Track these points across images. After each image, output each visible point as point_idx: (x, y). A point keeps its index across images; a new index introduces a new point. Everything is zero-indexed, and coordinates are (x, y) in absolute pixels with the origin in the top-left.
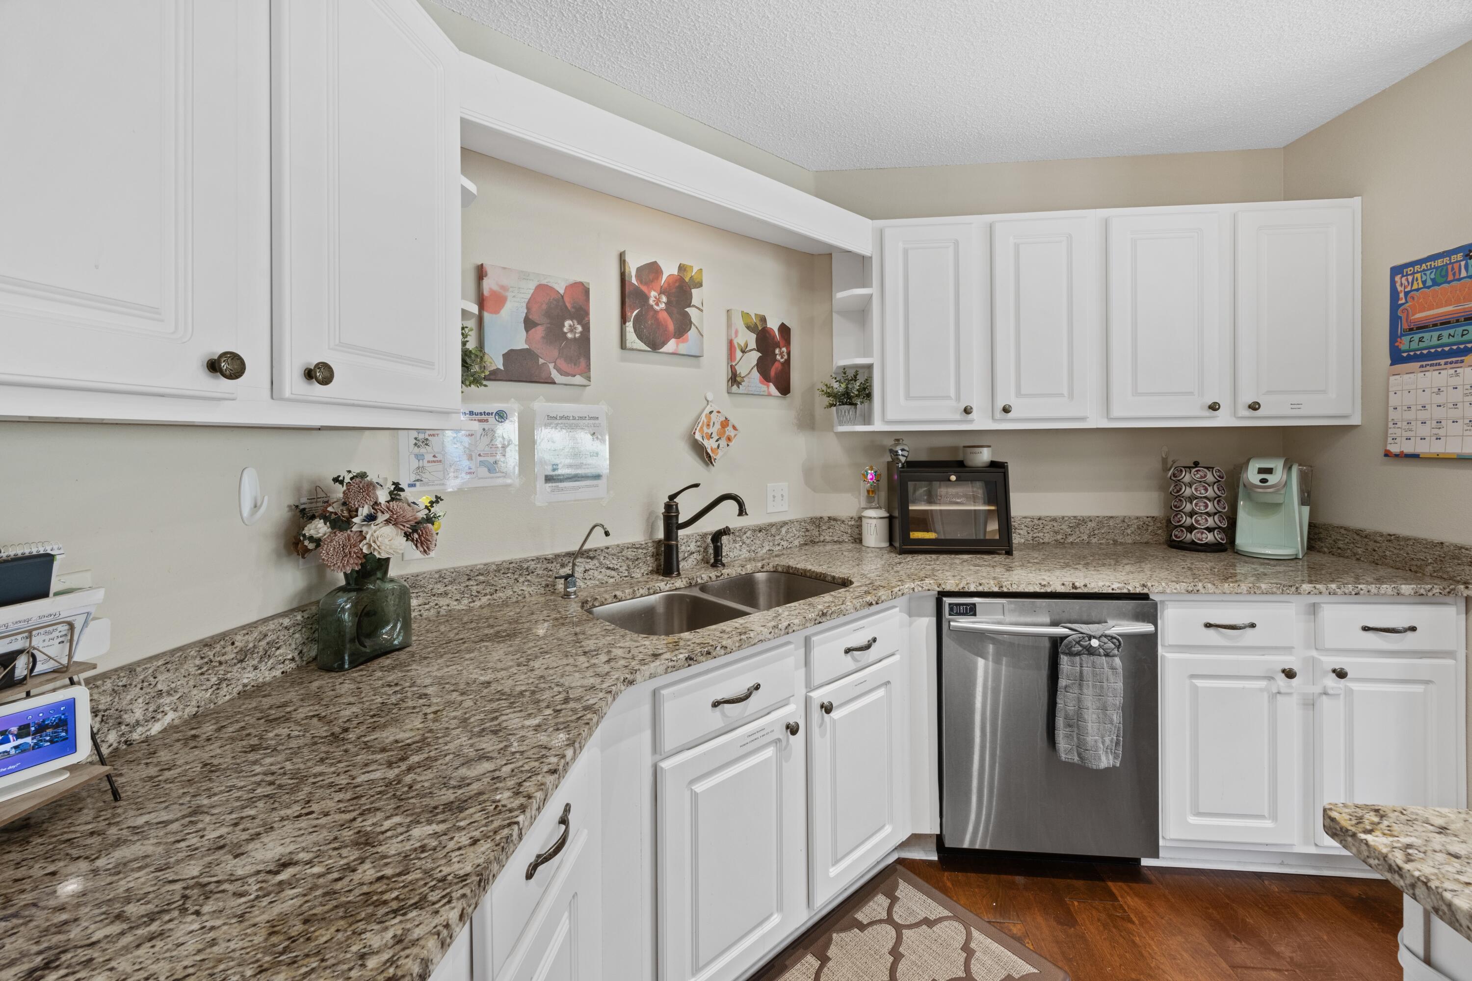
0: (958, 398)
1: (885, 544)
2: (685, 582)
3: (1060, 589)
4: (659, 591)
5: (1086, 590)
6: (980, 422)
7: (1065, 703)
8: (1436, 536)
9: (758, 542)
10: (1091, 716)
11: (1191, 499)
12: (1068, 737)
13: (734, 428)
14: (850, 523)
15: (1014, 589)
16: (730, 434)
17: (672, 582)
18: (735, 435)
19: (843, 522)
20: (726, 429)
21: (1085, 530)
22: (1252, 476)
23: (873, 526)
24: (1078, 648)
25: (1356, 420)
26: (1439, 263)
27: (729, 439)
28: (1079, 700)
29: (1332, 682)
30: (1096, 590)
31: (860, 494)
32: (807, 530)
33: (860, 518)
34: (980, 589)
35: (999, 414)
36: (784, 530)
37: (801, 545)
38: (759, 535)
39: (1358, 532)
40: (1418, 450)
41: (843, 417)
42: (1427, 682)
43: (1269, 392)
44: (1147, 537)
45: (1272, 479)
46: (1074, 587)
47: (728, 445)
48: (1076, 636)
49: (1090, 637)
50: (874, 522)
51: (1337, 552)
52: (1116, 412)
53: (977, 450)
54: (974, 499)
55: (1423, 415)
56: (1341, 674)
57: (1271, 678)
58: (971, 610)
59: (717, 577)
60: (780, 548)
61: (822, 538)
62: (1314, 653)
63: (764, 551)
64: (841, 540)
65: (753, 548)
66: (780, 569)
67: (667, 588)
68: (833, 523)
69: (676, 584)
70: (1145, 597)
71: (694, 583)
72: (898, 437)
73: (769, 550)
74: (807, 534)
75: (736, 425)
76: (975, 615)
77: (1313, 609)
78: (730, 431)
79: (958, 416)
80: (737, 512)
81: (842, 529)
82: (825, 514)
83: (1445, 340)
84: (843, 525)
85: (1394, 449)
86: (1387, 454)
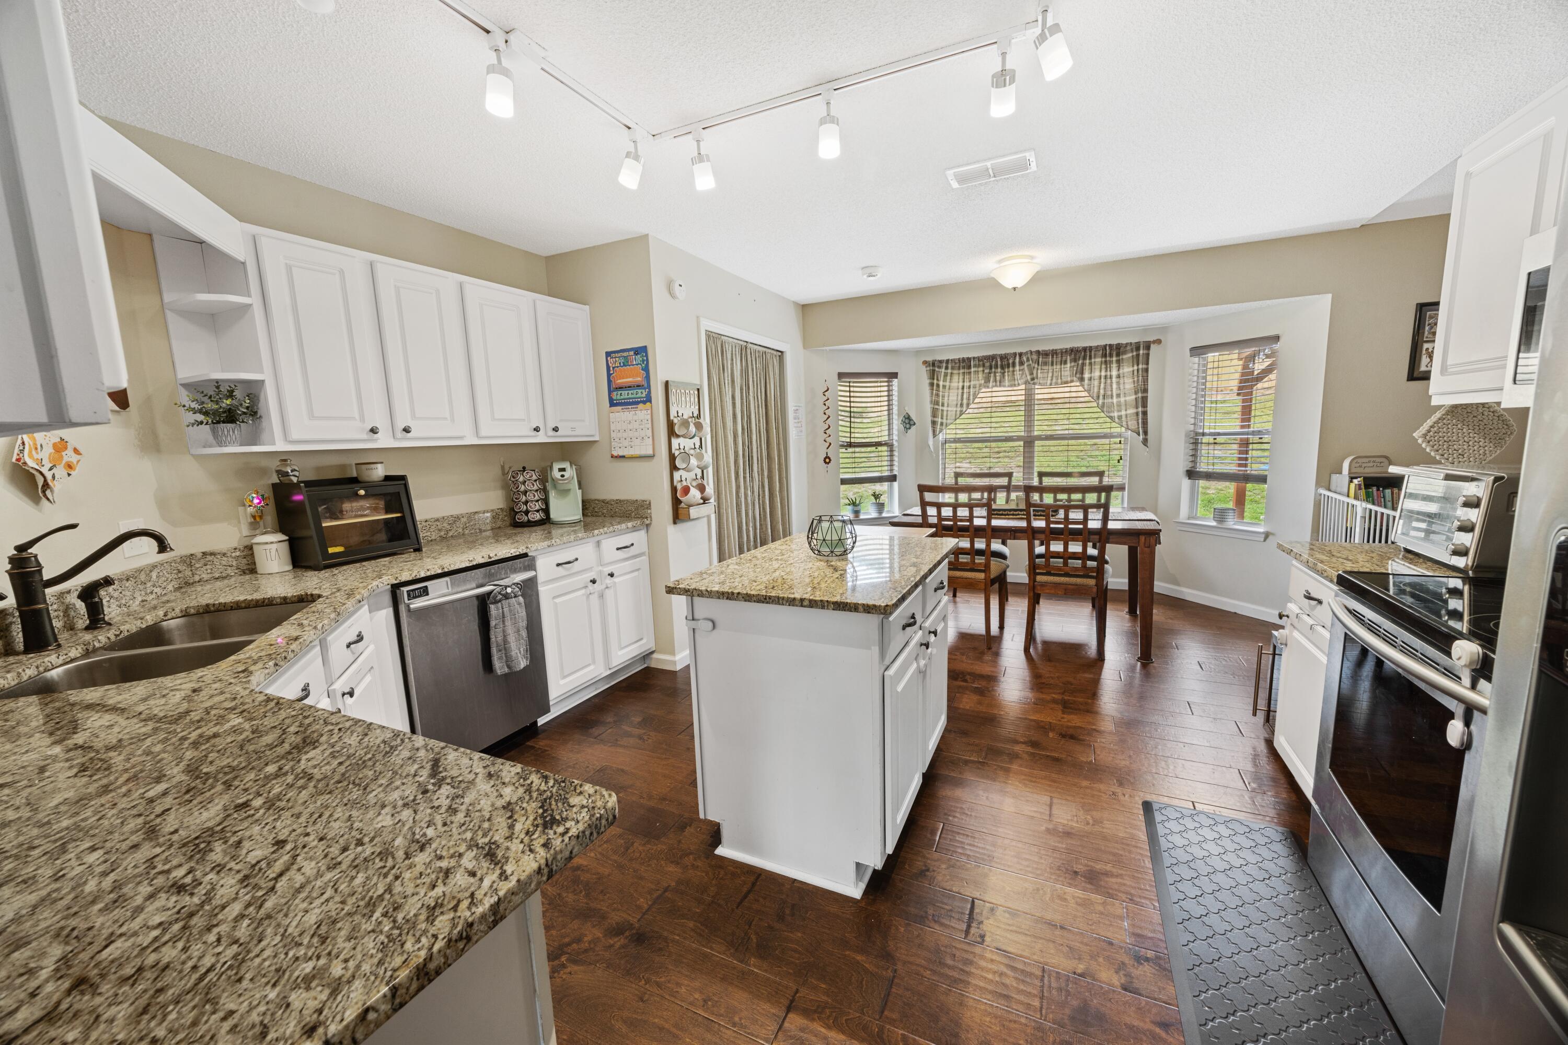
0: (362, 419)
1: (291, 567)
2: (80, 650)
3: (482, 561)
4: (50, 667)
5: (496, 558)
6: (384, 441)
7: (496, 636)
8: (634, 498)
9: (128, 594)
10: (512, 639)
11: (525, 493)
12: (500, 658)
13: (76, 451)
14: (234, 555)
15: (453, 568)
16: (70, 459)
17: (65, 652)
18: (78, 461)
19: (224, 554)
20: (64, 454)
21: (460, 524)
22: (557, 474)
23: (273, 552)
24: (500, 597)
25: (597, 438)
26: (625, 354)
27: (70, 466)
28: (504, 631)
29: (609, 580)
30: (502, 557)
31: (239, 522)
32: (180, 572)
33: (250, 548)
34: (429, 574)
35: (400, 434)
36: (154, 575)
37: (177, 590)
38: (127, 585)
39: (603, 501)
40: (624, 454)
41: (226, 437)
42: (638, 570)
43: (561, 420)
44: (499, 523)
45: (567, 474)
46: (490, 558)
47: (69, 475)
48: (498, 589)
49: (506, 587)
50: (274, 546)
51: (595, 514)
52: (483, 433)
53: (373, 466)
54: (375, 510)
55: (625, 435)
56: (612, 575)
57: (586, 587)
58: (425, 592)
59: (116, 636)
60: (154, 596)
61: (197, 578)
62: (600, 568)
63: (137, 603)
64: (224, 575)
65: (123, 602)
66: (192, 611)
67: (60, 661)
68: (209, 558)
69: (70, 654)
70: (525, 555)
71: (91, 648)
72: (284, 457)
73: (143, 601)
74: (180, 575)
75: (78, 448)
76: (427, 594)
77: (598, 543)
78: (68, 456)
79: (364, 436)
80: (157, 549)
81: (224, 563)
82: (197, 550)
83: (630, 396)
84: (225, 559)
85: (615, 454)
86: (612, 456)
